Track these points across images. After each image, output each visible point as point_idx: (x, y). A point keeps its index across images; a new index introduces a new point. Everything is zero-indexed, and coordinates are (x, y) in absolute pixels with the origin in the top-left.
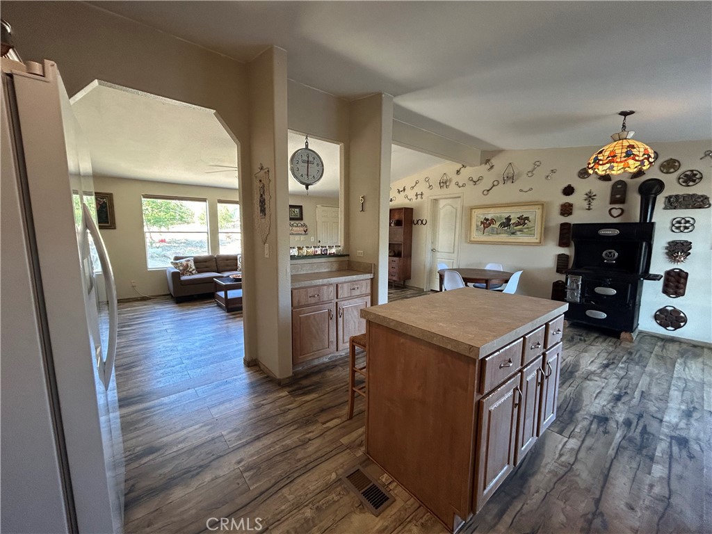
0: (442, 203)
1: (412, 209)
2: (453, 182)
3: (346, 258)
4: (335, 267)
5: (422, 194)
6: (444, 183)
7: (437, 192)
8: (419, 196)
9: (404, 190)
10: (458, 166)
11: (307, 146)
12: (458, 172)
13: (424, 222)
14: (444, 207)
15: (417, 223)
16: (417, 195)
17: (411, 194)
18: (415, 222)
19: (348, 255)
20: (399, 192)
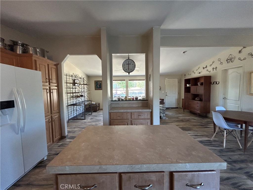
0: (230, 72)
1: (211, 76)
2: (237, 59)
3: (146, 102)
4: (140, 105)
5: (216, 68)
6: (230, 60)
7: (226, 66)
8: (215, 69)
9: (206, 67)
10: (240, 48)
11: (129, 58)
12: (240, 52)
13: (218, 83)
14: (231, 74)
15: (214, 83)
16: (213, 69)
17: (210, 69)
18: (212, 83)
19: (147, 100)
20: (204, 68)
